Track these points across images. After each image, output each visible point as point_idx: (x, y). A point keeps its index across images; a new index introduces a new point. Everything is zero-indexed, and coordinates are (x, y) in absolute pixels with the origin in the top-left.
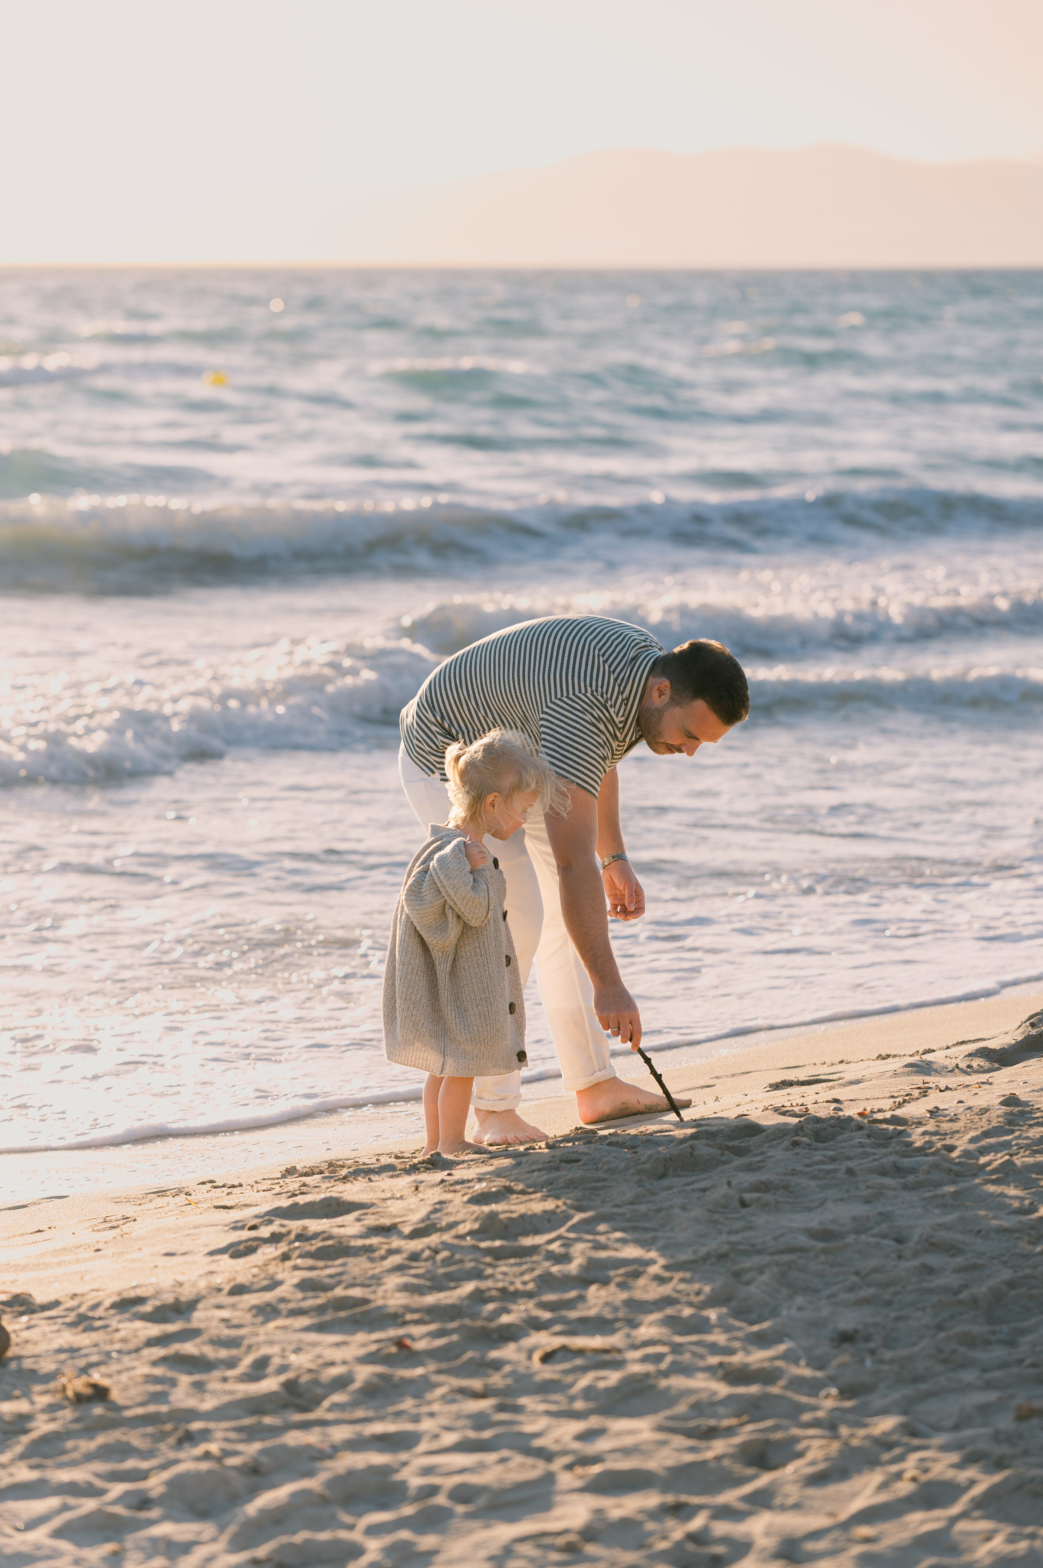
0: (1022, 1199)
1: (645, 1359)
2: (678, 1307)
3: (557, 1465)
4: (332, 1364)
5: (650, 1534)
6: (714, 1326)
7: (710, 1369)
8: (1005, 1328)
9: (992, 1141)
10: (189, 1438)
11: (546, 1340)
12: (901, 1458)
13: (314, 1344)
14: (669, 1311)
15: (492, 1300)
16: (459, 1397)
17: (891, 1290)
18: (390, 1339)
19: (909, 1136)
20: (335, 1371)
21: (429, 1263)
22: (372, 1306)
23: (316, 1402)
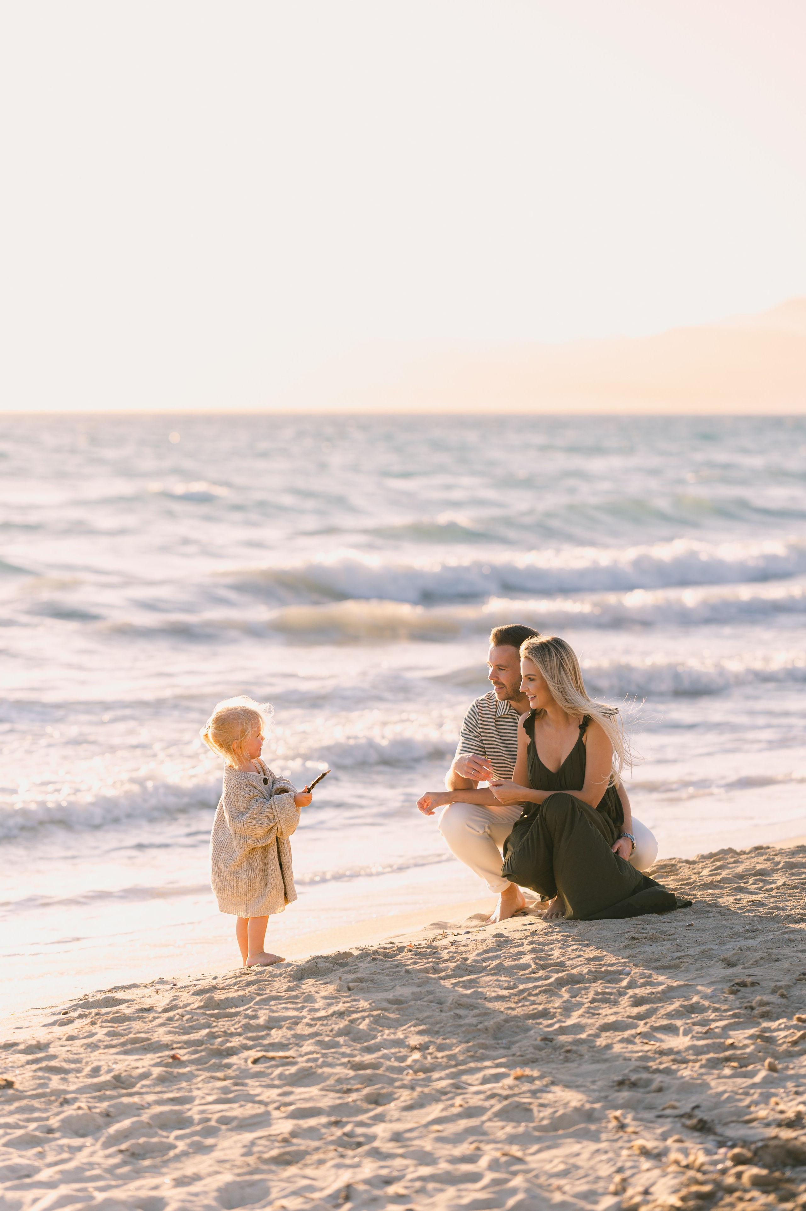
0: (510, 982)
1: (308, 1061)
2: (322, 1036)
3: (271, 1107)
4: (137, 1068)
5: (325, 1134)
6: (342, 1045)
7: (343, 1064)
8: (504, 1041)
9: (490, 955)
10: (66, 1102)
11: (254, 1054)
12: (452, 1098)
13: (125, 1060)
14: (318, 1038)
15: (219, 1037)
16: (212, 1080)
17: (439, 1026)
18: (168, 1056)
19: (440, 954)
20: (140, 1071)
21: (180, 1022)
22: (152, 1041)
23: (133, 1085)
